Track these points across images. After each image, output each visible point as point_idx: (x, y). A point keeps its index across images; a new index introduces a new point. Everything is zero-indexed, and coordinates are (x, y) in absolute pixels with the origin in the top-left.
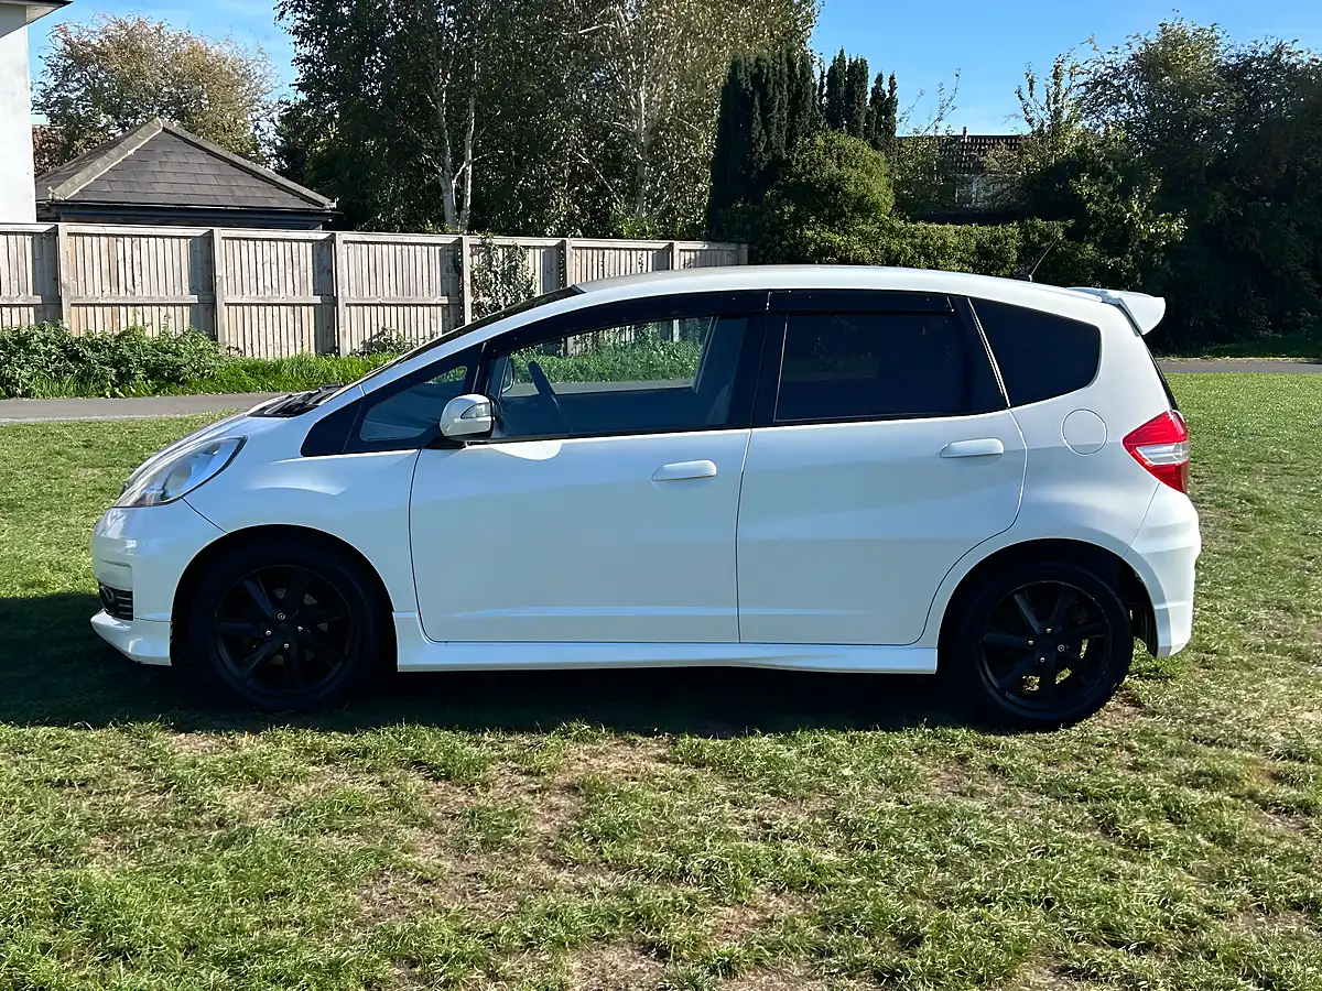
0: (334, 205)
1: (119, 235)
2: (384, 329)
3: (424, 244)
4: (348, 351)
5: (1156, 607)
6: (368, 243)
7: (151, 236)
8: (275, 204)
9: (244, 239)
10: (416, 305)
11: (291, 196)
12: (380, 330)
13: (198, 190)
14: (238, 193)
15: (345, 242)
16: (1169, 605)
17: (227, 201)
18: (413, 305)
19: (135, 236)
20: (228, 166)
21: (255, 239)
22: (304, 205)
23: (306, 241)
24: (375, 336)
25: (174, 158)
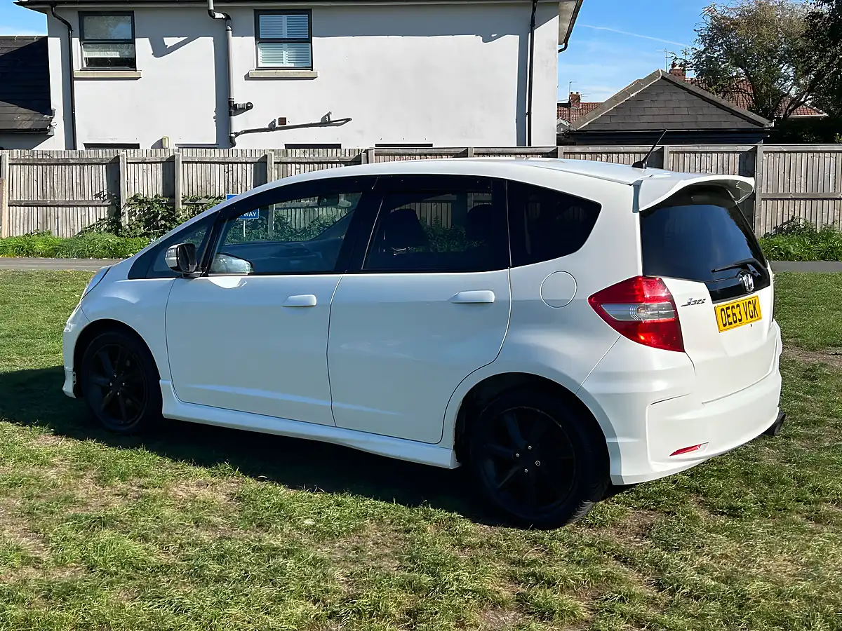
0: (773, 125)
1: (599, 153)
2: (793, 217)
3: (834, 152)
4: (763, 234)
5: (608, 440)
6: (784, 152)
7: (620, 153)
8: (725, 126)
9: (687, 152)
10: (823, 199)
11: (740, 119)
12: (790, 219)
13: (671, 119)
14: (700, 119)
15: (765, 152)
16: (619, 440)
17: (689, 125)
18: (820, 199)
19: (610, 153)
20: (700, 101)
21: (695, 153)
22: (750, 126)
23: (734, 152)
24: (785, 223)
25: (662, 98)
